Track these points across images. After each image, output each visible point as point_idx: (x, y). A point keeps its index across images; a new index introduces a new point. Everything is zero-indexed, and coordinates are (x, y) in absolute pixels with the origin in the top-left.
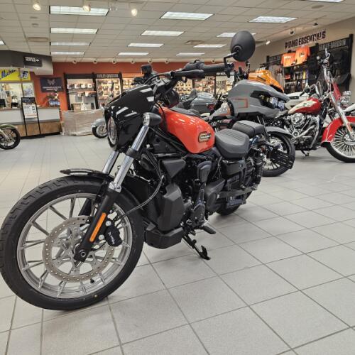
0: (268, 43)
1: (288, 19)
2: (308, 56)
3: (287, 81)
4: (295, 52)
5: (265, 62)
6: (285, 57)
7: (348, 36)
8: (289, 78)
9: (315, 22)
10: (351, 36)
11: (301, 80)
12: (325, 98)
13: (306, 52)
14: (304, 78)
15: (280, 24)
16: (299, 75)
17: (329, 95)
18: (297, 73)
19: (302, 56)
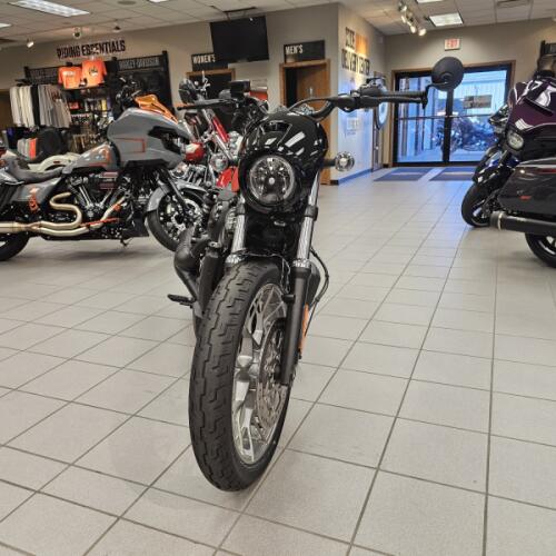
0: (31, 44)
1: (75, 12)
2: (103, 75)
3: (73, 111)
4: (80, 66)
5: (23, 77)
6: (65, 73)
7: (161, 53)
8: (77, 107)
9: (116, 24)
10: (165, 53)
11: (100, 113)
12: (206, 140)
13: (101, 69)
14: (104, 109)
15: (60, 17)
16: (94, 103)
17: (213, 136)
18: (89, 100)
19: (94, 74)
